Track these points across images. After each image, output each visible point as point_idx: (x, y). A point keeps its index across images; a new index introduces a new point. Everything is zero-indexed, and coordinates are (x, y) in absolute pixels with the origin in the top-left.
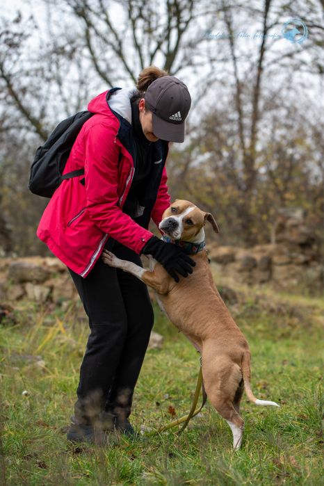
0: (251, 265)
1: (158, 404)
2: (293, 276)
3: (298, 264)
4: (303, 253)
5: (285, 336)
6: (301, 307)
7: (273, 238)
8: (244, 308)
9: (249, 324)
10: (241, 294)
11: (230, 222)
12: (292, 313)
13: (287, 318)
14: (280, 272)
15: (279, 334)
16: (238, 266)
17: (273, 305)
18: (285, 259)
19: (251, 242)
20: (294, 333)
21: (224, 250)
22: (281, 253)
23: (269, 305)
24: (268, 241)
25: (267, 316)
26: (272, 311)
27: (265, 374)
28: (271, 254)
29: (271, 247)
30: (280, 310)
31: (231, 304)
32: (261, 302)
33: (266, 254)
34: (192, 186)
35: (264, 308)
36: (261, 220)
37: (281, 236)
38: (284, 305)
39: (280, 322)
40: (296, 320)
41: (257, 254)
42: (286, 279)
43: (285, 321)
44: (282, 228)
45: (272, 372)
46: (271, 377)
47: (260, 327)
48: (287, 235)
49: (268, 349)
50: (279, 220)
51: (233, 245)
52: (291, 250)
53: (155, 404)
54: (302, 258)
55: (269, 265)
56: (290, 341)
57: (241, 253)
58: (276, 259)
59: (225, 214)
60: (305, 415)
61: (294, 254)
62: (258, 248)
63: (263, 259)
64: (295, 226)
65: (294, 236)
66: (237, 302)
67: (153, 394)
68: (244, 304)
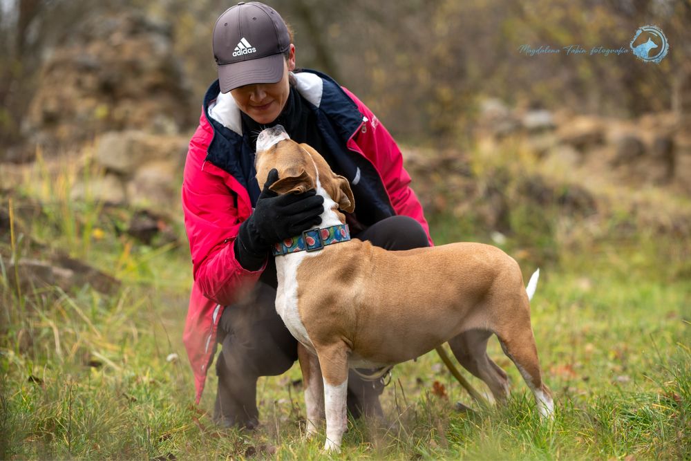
0: (634, 151)
1: (419, 381)
7: (676, 100)
8: (609, 224)
10: (607, 200)
11: (600, 74)
14: (688, 165)
15: (672, 271)
16: (610, 153)
17: (665, 219)
19: (638, 108)
21: (584, 125)
23: (656, 220)
24: (668, 106)
25: (652, 239)
26: (662, 230)
27: (627, 332)
28: (673, 132)
29: (672, 119)
30: (677, 228)
31: (585, 216)
32: (642, 213)
35: (646, 224)
36: (659, 72)
38: (685, 220)
39: (676, 250)
41: (647, 131)
43: (685, 249)
45: (641, 330)
46: (637, 339)
47: (639, 258)
49: (645, 296)
51: (601, 113)
53: (413, 380)
55: (668, 151)
57: (617, 130)
58: (681, 140)
60: (677, 394)
62: (647, 120)
63: (657, 142)
66: (596, 213)
68: (609, 216)
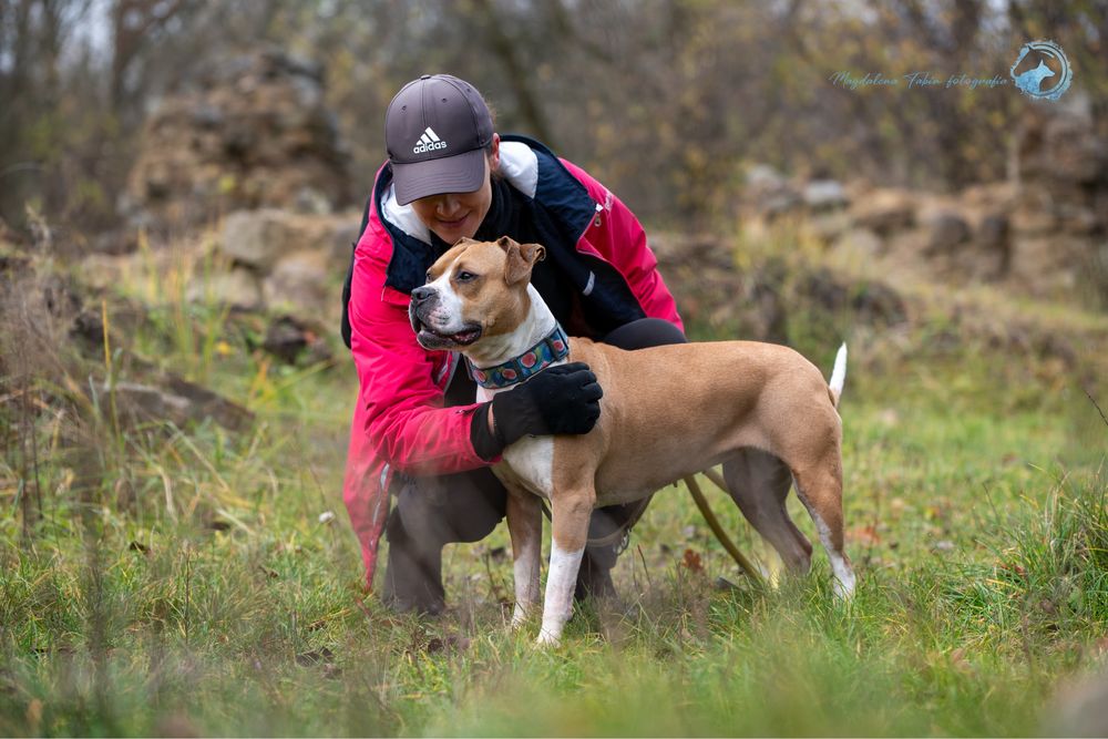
0: (955, 236)
1: (665, 549)
2: (1065, 264)
3: (1078, 233)
4: (1090, 205)
5: (1026, 405)
6: (1071, 334)
7: (1013, 167)
8: (922, 335)
9: (934, 375)
10: (920, 303)
11: (908, 131)
12: (1047, 348)
13: (1034, 362)
14: (1030, 253)
15: (1010, 399)
16: (923, 239)
17: (998, 328)
18: (1043, 220)
19: (959, 178)
20: (1051, 397)
21: (887, 200)
22: (1032, 206)
23: (986, 330)
24: (1001, 175)
25: (982, 354)
26: (995, 343)
27: (949, 482)
28: (1009, 209)
29: (1008, 191)
30: (1015, 341)
31: (890, 324)
32: (967, 319)
33: (995, 210)
34: (811, 42)
35: (973, 335)
36: (989, 128)
37: (1033, 162)
38: (1027, 329)
39: (1014, 369)
40: (1056, 366)
41: (972, 209)
42: (1047, 271)
43: (1026, 368)
44: (1034, 141)
45: (969, 479)
46: (963, 491)
47: (963, 382)
48: (1049, 159)
49: (973, 432)
50: (1029, 122)
51: (910, 184)
52: (1059, 199)
53: (657, 547)
54: (1086, 218)
55: (1001, 236)
56: (1039, 418)
57: (932, 208)
58: (1021, 221)
59: (897, 111)
60: (1021, 566)
61: (1067, 208)
62: (974, 193)
63: (987, 222)
64: (1071, 137)
65: (1066, 163)
66: (905, 320)
67: (655, 527)
68: (922, 325)
